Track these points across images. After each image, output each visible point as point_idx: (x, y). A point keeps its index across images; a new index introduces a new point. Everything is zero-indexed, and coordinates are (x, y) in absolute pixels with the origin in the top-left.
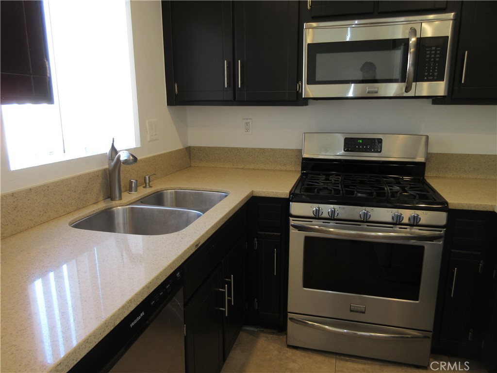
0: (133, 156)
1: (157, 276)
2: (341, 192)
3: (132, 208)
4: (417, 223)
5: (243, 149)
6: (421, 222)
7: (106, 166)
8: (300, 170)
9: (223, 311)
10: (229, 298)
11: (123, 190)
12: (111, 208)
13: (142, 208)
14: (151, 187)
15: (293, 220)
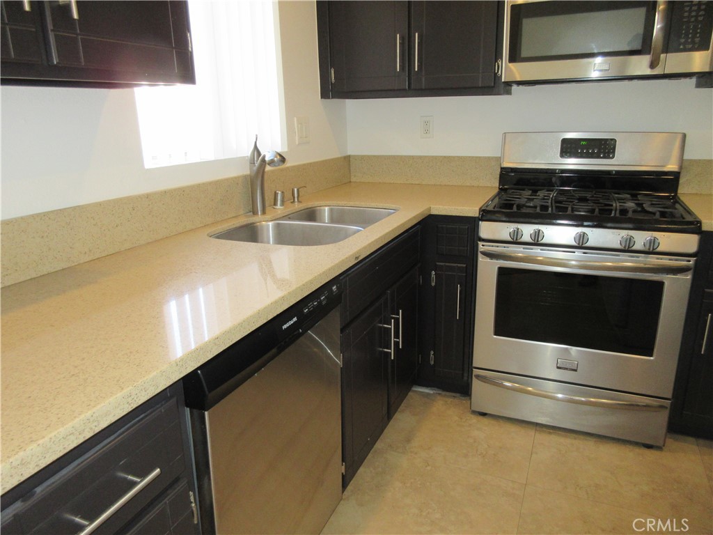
0: (280, 155)
1: (311, 280)
2: (550, 209)
3: (278, 224)
4: (653, 249)
5: (420, 157)
6: (660, 249)
7: (248, 172)
8: (498, 184)
9: (388, 352)
10: (396, 340)
11: (267, 204)
12: (254, 223)
13: (290, 224)
14: (301, 202)
15: (483, 245)
